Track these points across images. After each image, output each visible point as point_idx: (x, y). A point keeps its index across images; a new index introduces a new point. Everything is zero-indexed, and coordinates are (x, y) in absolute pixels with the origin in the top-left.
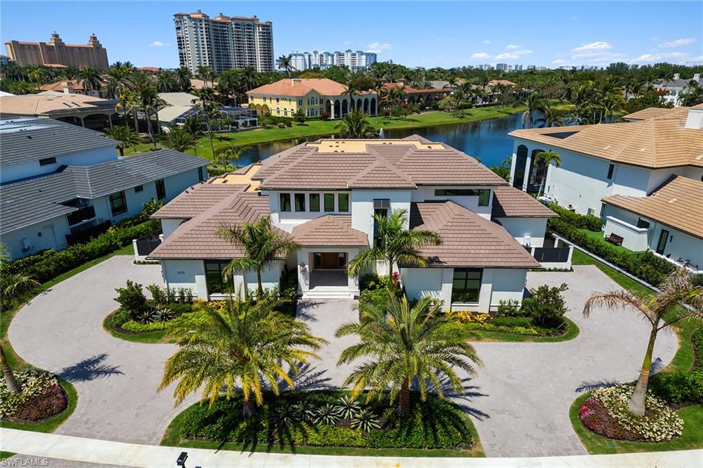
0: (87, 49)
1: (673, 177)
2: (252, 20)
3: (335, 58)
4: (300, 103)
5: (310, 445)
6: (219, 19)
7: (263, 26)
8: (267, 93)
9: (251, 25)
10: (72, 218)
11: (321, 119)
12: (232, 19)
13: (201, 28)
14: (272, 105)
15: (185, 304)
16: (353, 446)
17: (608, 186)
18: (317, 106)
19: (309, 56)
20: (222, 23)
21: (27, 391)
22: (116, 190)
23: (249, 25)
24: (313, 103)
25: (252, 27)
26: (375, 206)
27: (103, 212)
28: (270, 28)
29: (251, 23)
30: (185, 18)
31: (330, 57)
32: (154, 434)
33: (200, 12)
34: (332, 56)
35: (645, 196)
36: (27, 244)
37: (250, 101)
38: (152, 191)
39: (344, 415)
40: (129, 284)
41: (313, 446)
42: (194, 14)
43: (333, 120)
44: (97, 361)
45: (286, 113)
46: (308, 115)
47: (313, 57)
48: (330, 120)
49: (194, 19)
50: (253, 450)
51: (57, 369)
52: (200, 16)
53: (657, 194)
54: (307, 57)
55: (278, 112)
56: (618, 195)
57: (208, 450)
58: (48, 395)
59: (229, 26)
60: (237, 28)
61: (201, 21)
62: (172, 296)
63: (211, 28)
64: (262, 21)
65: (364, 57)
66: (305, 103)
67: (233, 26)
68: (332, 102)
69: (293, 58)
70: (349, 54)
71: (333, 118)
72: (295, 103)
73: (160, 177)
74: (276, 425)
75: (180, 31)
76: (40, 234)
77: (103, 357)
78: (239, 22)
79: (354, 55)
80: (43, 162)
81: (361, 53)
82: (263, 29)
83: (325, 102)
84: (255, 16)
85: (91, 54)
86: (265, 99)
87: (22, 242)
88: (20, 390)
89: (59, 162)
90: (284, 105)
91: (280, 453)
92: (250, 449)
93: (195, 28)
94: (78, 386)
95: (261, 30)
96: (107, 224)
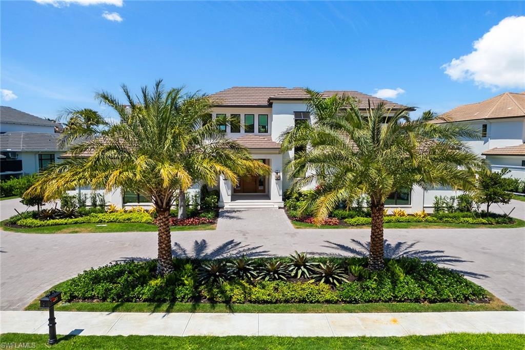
5: (255, 302)
16: (318, 302)
17: (484, 144)
22: (45, 150)
26: (296, 117)
32: (20, 300)
35: (522, 144)
39: (297, 273)
41: (259, 303)
50: (168, 311)
56: (496, 148)
57: (98, 313)
74: (203, 282)
91: (210, 312)
92: (165, 309)
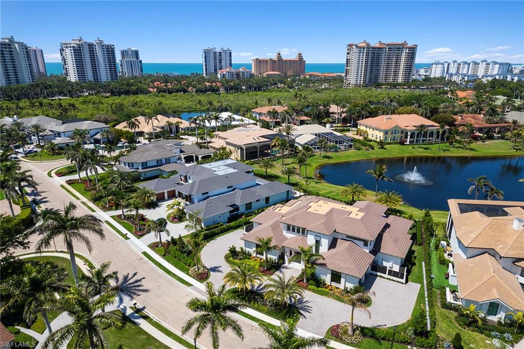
0: (294, 61)
1: (484, 253)
2: (402, 45)
3: (471, 66)
4: (386, 133)
6: (378, 45)
7: (409, 48)
8: (368, 124)
9: (400, 48)
10: (231, 212)
11: (399, 143)
12: (387, 45)
13: (363, 53)
14: (370, 132)
15: (249, 256)
18: (398, 135)
19: (449, 64)
20: (379, 48)
21: (200, 271)
22: (248, 202)
23: (399, 48)
24: (395, 133)
25: (401, 50)
26: (315, 238)
27: (242, 209)
28: (415, 50)
29: (401, 47)
30: (354, 47)
31: (466, 66)
33: (365, 42)
34: (469, 64)
35: (465, 259)
36: (215, 220)
37: (359, 127)
38: (263, 202)
40: (233, 246)
42: (360, 43)
43: (408, 145)
44: (218, 268)
45: (376, 139)
46: (391, 140)
47: (451, 66)
48: (405, 145)
49: (360, 48)
51: (209, 267)
52: (364, 45)
53: (471, 259)
54: (446, 65)
55: (373, 136)
58: (204, 274)
59: (384, 50)
60: (390, 51)
61: (364, 48)
62: (246, 252)
63: (370, 52)
64: (410, 45)
65: (497, 66)
66: (389, 134)
67: (387, 49)
68: (409, 134)
69: (434, 66)
70: (484, 63)
71: (408, 143)
72: (382, 133)
73: (268, 196)
75: (349, 55)
76: (220, 217)
77: (220, 267)
78: (391, 46)
79: (488, 64)
80: (228, 188)
81: (496, 63)
82: (409, 51)
83: (404, 133)
84: (405, 42)
85: (296, 64)
86: (367, 127)
87: (214, 219)
88: (199, 270)
89: (234, 187)
90: (376, 133)
93: (359, 53)
94: (212, 273)
95: (407, 51)
96: (243, 214)
